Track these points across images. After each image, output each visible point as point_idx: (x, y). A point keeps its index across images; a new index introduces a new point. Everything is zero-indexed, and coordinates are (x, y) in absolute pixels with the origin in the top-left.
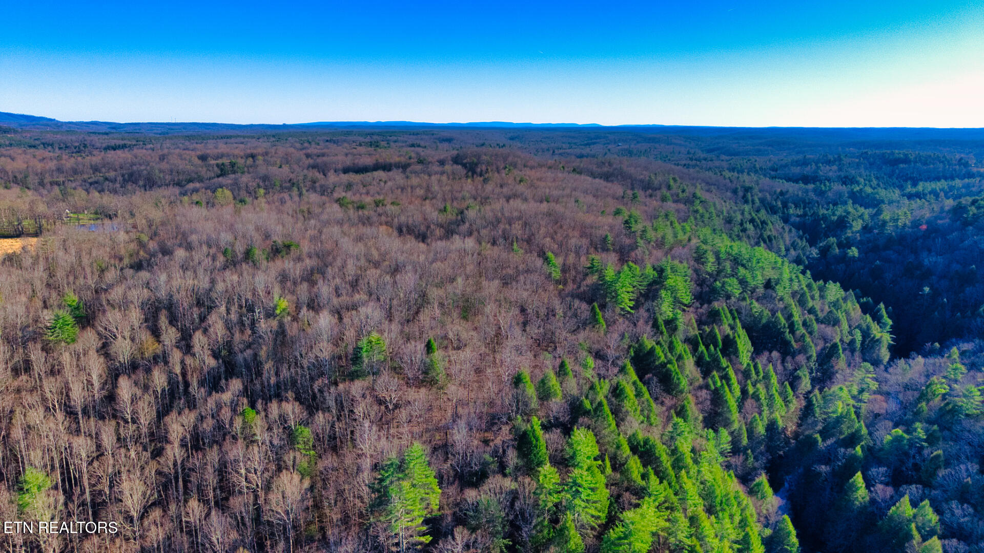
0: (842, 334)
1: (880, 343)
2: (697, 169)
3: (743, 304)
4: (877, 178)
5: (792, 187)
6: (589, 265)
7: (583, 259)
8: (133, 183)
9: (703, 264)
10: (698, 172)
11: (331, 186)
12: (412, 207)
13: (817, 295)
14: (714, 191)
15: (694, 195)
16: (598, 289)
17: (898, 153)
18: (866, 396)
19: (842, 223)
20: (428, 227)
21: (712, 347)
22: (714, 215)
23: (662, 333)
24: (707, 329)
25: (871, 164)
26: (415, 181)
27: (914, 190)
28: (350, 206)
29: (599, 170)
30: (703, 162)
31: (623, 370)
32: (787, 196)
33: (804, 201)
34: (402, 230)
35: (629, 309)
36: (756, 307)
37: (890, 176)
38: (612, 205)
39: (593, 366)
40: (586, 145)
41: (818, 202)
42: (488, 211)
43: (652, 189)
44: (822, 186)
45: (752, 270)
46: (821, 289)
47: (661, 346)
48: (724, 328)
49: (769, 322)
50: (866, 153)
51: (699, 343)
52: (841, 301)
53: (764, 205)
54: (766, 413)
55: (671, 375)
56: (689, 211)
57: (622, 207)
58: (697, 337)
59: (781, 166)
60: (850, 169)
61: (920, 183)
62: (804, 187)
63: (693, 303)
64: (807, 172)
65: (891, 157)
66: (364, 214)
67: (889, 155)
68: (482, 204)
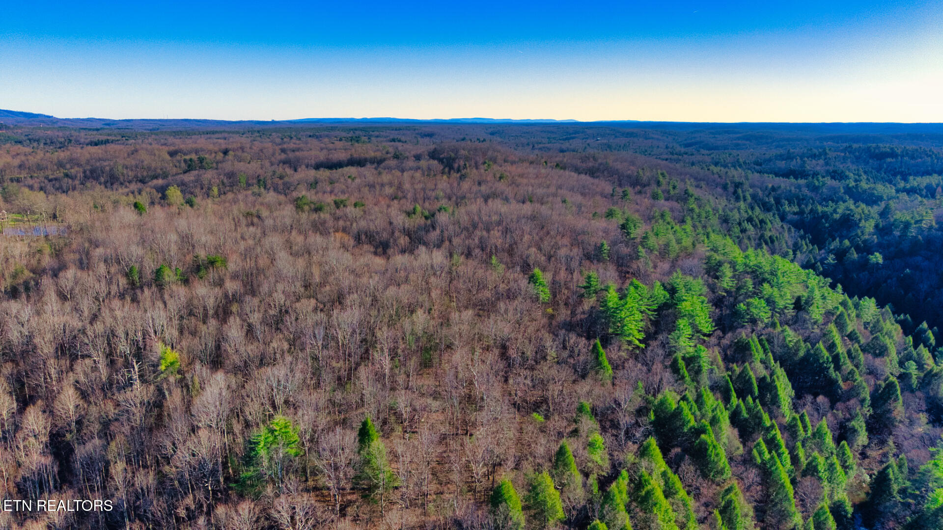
2: (682, 163)
3: (774, 331)
4: (865, 172)
5: (784, 182)
6: (585, 284)
7: (576, 275)
9: (718, 279)
10: (684, 167)
11: (296, 183)
12: (376, 209)
13: (854, 315)
14: (704, 186)
15: (686, 192)
16: (598, 317)
17: (885, 147)
19: (847, 224)
20: (392, 233)
21: (749, 398)
22: (711, 213)
23: (683, 378)
24: (737, 369)
25: (858, 158)
26: (386, 177)
27: (908, 186)
28: (306, 208)
29: (584, 165)
30: (685, 156)
31: (644, 452)
32: (779, 192)
33: (798, 198)
34: (363, 238)
35: (637, 343)
36: (791, 336)
37: (879, 170)
38: (603, 206)
39: (602, 444)
40: (566, 139)
41: (812, 198)
42: (462, 214)
43: (640, 185)
44: (815, 181)
45: (779, 287)
46: (856, 306)
47: (687, 401)
48: (756, 369)
49: (808, 354)
50: (850, 147)
51: (731, 389)
52: (880, 320)
53: (756, 201)
54: (826, 487)
55: (706, 450)
56: (683, 209)
57: (614, 208)
58: (727, 382)
59: (765, 161)
60: (837, 164)
61: (911, 178)
62: (796, 182)
63: (714, 331)
64: (794, 166)
65: (877, 151)
66: (319, 218)
67: (875, 148)
68: (457, 204)
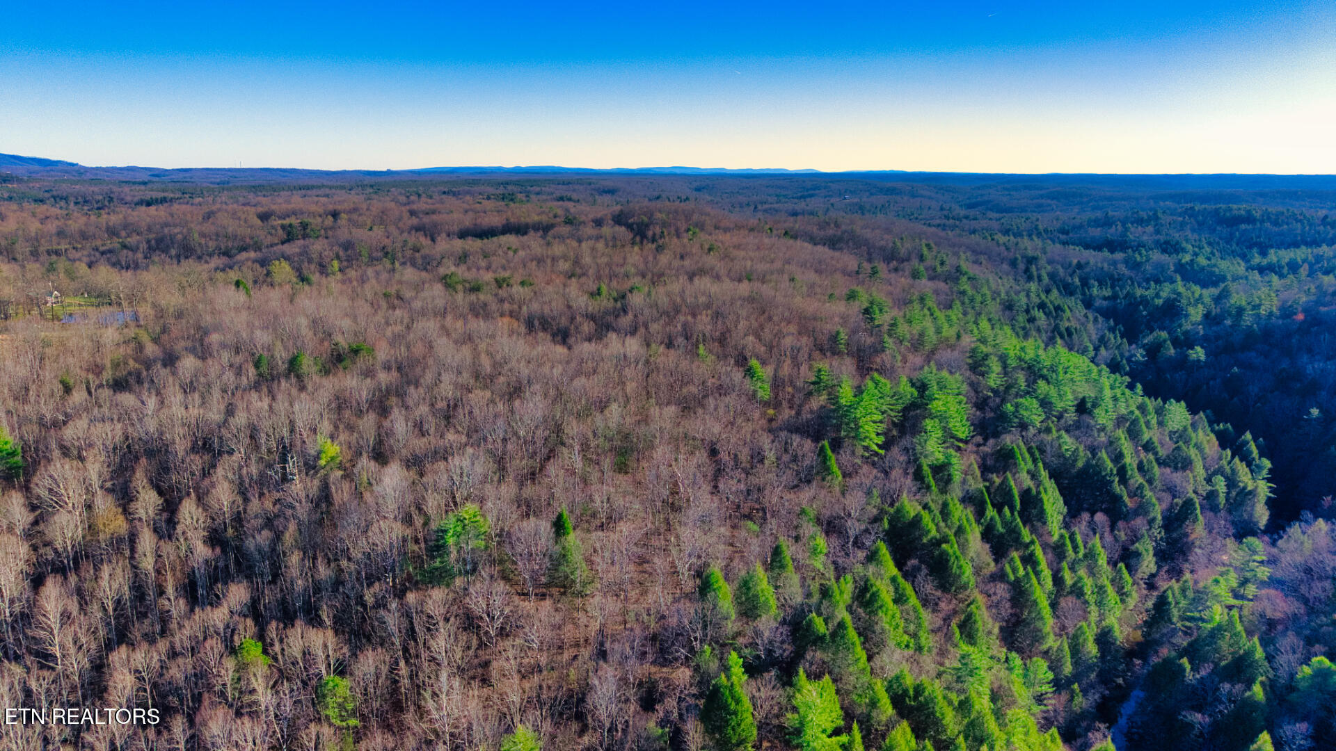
0: (1195, 481)
1: (1255, 496)
2: (958, 231)
3: (1048, 438)
4: (1210, 244)
5: (1094, 256)
6: (814, 379)
7: (804, 368)
8: (163, 252)
9: (983, 375)
10: (960, 235)
11: (438, 257)
12: (550, 288)
13: (1154, 421)
14: (984, 262)
15: (958, 269)
16: (829, 418)
17: (1239, 209)
18: (1251, 590)
19: (1172, 310)
20: (573, 319)
21: (1006, 510)
22: (989, 297)
23: (928, 487)
24: (997, 480)
25: (1200, 224)
26: (558, 249)
27: (1265, 262)
28: (460, 287)
29: (822, 233)
30: (964, 221)
31: (872, 557)
32: (1088, 270)
33: (1111, 277)
34: (535, 324)
35: (875, 448)
36: (1068, 443)
37: (1228, 241)
38: (843, 285)
39: (825, 551)
40: (801, 197)
41: (1131, 278)
42: (661, 294)
43: (897, 260)
44: (1137, 255)
45: (1058, 384)
46: (1159, 412)
47: (930, 511)
48: (1020, 480)
49: (1088, 465)
50: (1192, 208)
51: (986, 502)
52: (1190, 429)
53: (1055, 282)
54: (1094, 616)
55: (948, 561)
56: (952, 292)
57: (858, 288)
58: (982, 493)
59: (1074, 228)
60: (1171, 232)
61: (1272, 251)
62: (1111, 256)
63: (973, 437)
64: (1112, 235)
65: (1228, 214)
66: (478, 299)
67: (1225, 211)
68: (654, 284)
